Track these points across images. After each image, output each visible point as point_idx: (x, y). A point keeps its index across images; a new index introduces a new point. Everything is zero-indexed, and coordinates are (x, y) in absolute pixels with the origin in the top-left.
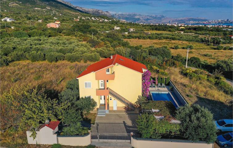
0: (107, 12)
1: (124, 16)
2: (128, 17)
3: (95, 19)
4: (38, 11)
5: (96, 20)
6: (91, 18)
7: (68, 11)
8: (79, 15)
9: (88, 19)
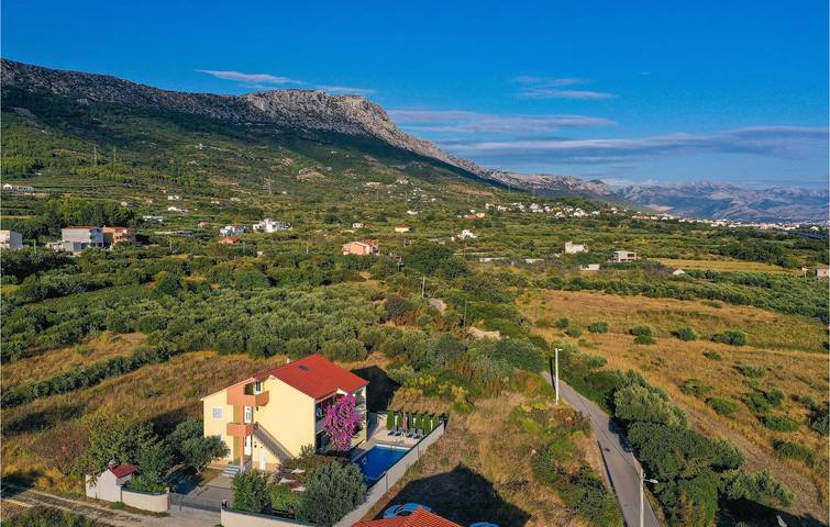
0: (597, 182)
1: (665, 193)
2: (681, 195)
3: (541, 211)
4: (373, 191)
5: (545, 211)
6: (527, 207)
7: (460, 188)
8: (490, 197)
9: (518, 210)
